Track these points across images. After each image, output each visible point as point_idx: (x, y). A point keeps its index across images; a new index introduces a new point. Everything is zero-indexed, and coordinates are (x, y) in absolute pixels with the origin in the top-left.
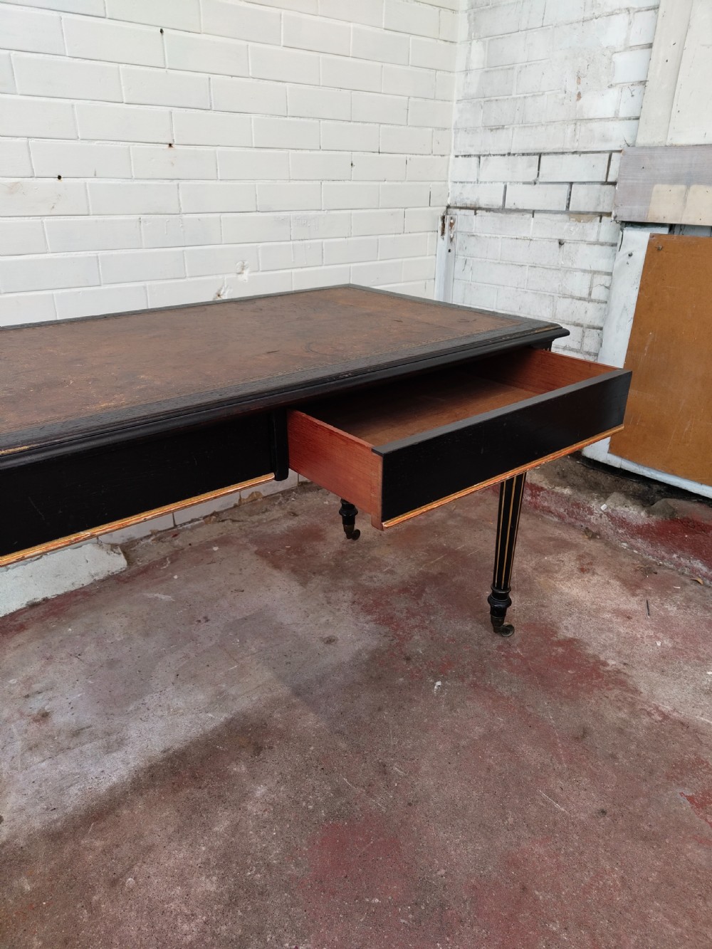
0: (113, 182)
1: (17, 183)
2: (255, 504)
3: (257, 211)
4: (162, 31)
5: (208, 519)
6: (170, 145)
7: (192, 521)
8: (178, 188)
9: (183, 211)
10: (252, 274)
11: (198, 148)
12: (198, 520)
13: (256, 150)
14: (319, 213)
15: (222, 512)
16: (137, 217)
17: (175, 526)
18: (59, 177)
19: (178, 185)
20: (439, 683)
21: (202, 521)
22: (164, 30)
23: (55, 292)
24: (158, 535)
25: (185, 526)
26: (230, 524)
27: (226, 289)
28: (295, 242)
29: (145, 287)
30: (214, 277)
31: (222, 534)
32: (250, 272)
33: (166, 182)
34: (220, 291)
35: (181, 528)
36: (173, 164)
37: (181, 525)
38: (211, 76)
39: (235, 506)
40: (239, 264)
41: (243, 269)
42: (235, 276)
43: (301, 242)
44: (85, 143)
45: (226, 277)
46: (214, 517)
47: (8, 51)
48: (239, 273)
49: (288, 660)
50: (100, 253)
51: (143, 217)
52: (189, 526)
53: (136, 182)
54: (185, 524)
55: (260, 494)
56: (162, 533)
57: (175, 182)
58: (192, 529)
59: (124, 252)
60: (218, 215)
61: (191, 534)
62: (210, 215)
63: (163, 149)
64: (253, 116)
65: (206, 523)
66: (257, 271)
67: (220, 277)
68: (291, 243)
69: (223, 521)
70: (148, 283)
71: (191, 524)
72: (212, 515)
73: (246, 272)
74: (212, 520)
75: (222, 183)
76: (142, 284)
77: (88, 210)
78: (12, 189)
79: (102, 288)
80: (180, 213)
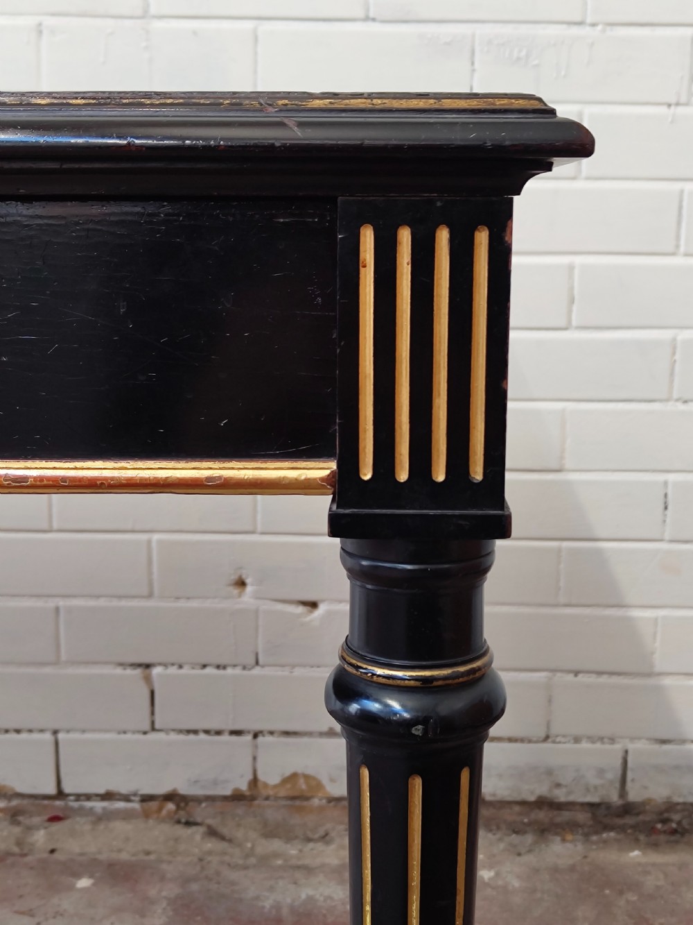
2: (300, 810)
3: (367, 19)
5: (154, 805)
7: (108, 796)
9: (153, 11)
12: (126, 798)
14: (575, 30)
15: (198, 800)
16: (31, 21)
17: (61, 794)
21: (136, 806)
24: (15, 803)
25: (89, 804)
26: (198, 837)
31: (148, 853)
35: (75, 805)
37: (78, 797)
39: (237, 797)
46: (171, 806)
51: (49, 21)
52: (99, 805)
54: (88, 797)
55: (319, 786)
56: (25, 802)
58: (107, 816)
60: (249, 25)
61: (88, 827)
62: (226, 25)
65: (146, 815)
69: (188, 824)
71: (105, 804)
72: (170, 797)
74: (164, 812)
80: (145, 15)
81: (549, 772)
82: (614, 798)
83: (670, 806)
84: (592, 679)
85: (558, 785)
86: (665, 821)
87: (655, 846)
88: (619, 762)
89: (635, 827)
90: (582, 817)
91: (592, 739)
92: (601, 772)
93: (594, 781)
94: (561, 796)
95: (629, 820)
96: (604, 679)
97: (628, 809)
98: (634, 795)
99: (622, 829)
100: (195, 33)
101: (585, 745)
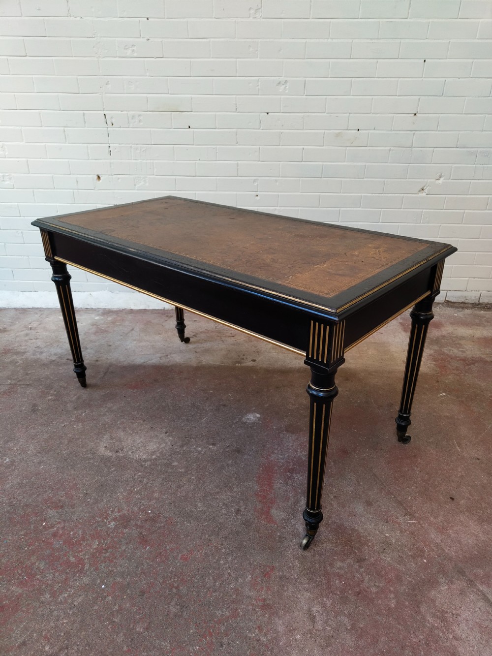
0: (382, 132)
1: (339, 133)
3: (456, 147)
4: (425, 61)
6: (415, 114)
8: (414, 135)
9: (413, 146)
10: (445, 181)
11: (430, 115)
13: (465, 115)
16: (389, 148)
18: (359, 130)
19: (414, 133)
20: (444, 394)
22: (426, 60)
23: (343, 179)
27: (427, 187)
28: (477, 165)
29: (384, 181)
30: (422, 180)
32: (444, 179)
33: (408, 132)
34: (424, 187)
36: (414, 123)
38: (447, 79)
40: (439, 174)
41: (440, 178)
42: (434, 180)
43: (481, 165)
44: (374, 115)
45: (429, 181)
47: (351, 79)
48: (438, 179)
49: (382, 361)
50: (367, 164)
51: (392, 148)
53: (393, 132)
57: (413, 132)
59: (378, 164)
60: (432, 149)
62: (428, 149)
63: (411, 117)
64: (467, 98)
66: (450, 179)
67: (426, 180)
68: (475, 165)
70: (386, 180)
73: (442, 179)
75: (439, 132)
76: (383, 180)
77: (367, 144)
78: (338, 135)
79: (364, 179)
80: (412, 147)
81: (465, 297)
82: (477, 302)
83: (488, 304)
84: (477, 279)
85: (466, 300)
86: (487, 306)
87: (486, 311)
88: (479, 295)
89: (480, 307)
90: (470, 305)
91: (475, 291)
92: (476, 297)
93: (473, 298)
94: (467, 301)
95: (479, 306)
96: (480, 279)
97: (479, 304)
98: (481, 301)
99: (478, 308)
100: (421, 150)
101: (473, 292)
